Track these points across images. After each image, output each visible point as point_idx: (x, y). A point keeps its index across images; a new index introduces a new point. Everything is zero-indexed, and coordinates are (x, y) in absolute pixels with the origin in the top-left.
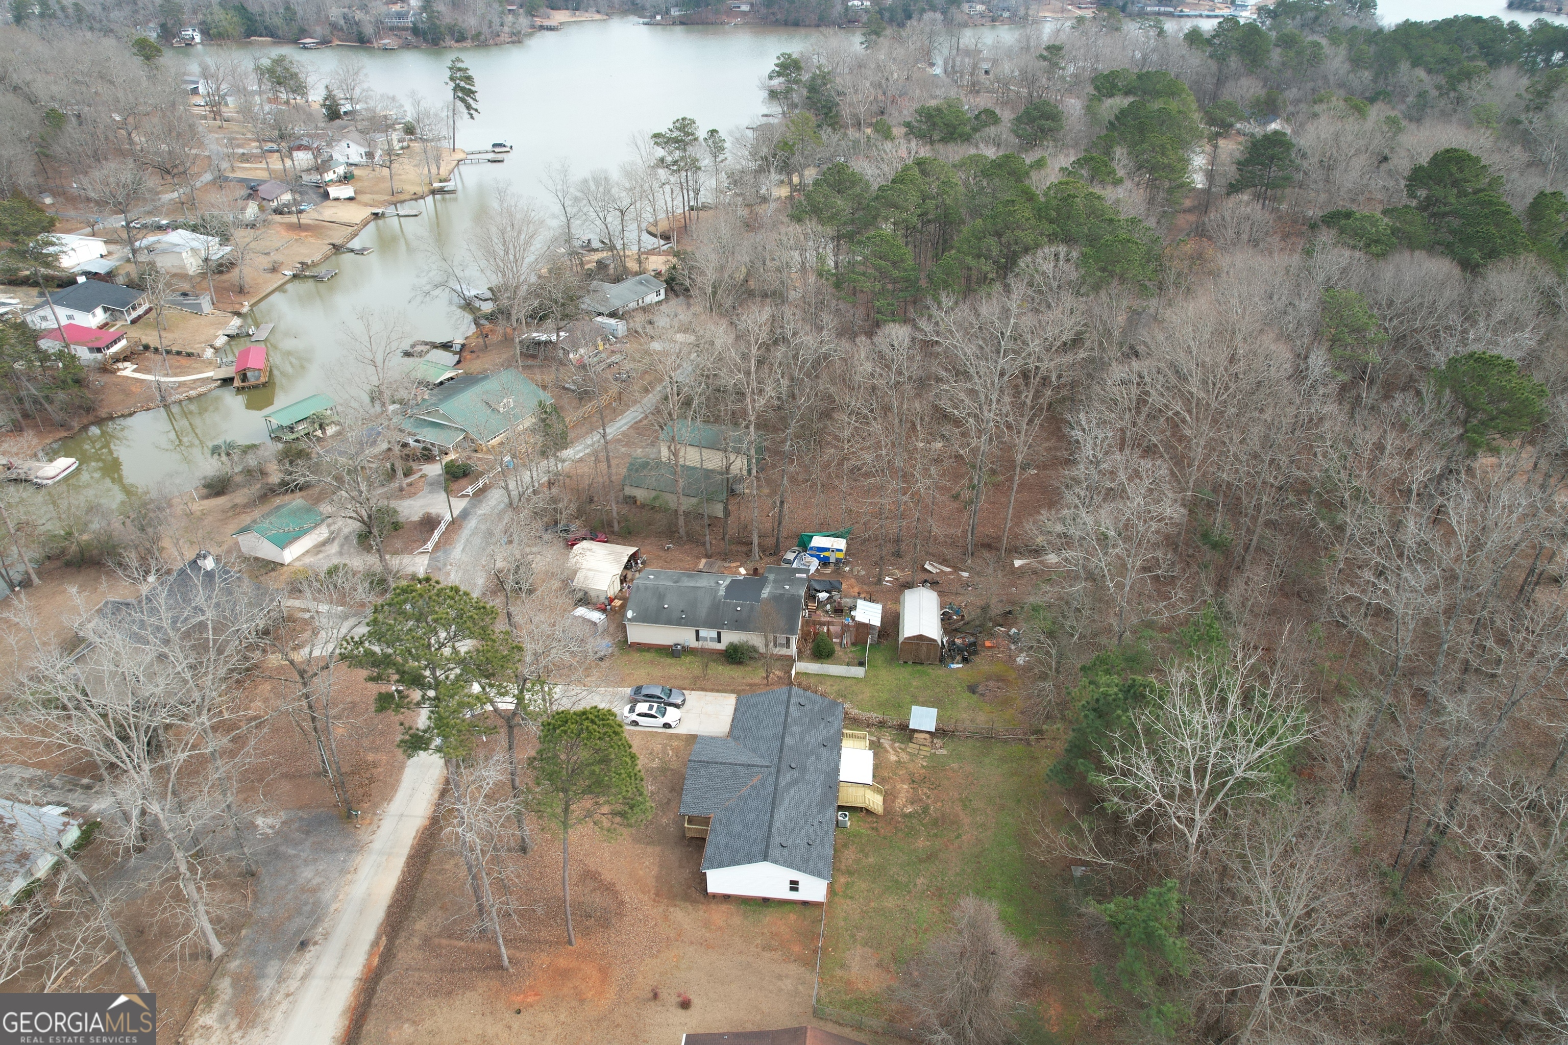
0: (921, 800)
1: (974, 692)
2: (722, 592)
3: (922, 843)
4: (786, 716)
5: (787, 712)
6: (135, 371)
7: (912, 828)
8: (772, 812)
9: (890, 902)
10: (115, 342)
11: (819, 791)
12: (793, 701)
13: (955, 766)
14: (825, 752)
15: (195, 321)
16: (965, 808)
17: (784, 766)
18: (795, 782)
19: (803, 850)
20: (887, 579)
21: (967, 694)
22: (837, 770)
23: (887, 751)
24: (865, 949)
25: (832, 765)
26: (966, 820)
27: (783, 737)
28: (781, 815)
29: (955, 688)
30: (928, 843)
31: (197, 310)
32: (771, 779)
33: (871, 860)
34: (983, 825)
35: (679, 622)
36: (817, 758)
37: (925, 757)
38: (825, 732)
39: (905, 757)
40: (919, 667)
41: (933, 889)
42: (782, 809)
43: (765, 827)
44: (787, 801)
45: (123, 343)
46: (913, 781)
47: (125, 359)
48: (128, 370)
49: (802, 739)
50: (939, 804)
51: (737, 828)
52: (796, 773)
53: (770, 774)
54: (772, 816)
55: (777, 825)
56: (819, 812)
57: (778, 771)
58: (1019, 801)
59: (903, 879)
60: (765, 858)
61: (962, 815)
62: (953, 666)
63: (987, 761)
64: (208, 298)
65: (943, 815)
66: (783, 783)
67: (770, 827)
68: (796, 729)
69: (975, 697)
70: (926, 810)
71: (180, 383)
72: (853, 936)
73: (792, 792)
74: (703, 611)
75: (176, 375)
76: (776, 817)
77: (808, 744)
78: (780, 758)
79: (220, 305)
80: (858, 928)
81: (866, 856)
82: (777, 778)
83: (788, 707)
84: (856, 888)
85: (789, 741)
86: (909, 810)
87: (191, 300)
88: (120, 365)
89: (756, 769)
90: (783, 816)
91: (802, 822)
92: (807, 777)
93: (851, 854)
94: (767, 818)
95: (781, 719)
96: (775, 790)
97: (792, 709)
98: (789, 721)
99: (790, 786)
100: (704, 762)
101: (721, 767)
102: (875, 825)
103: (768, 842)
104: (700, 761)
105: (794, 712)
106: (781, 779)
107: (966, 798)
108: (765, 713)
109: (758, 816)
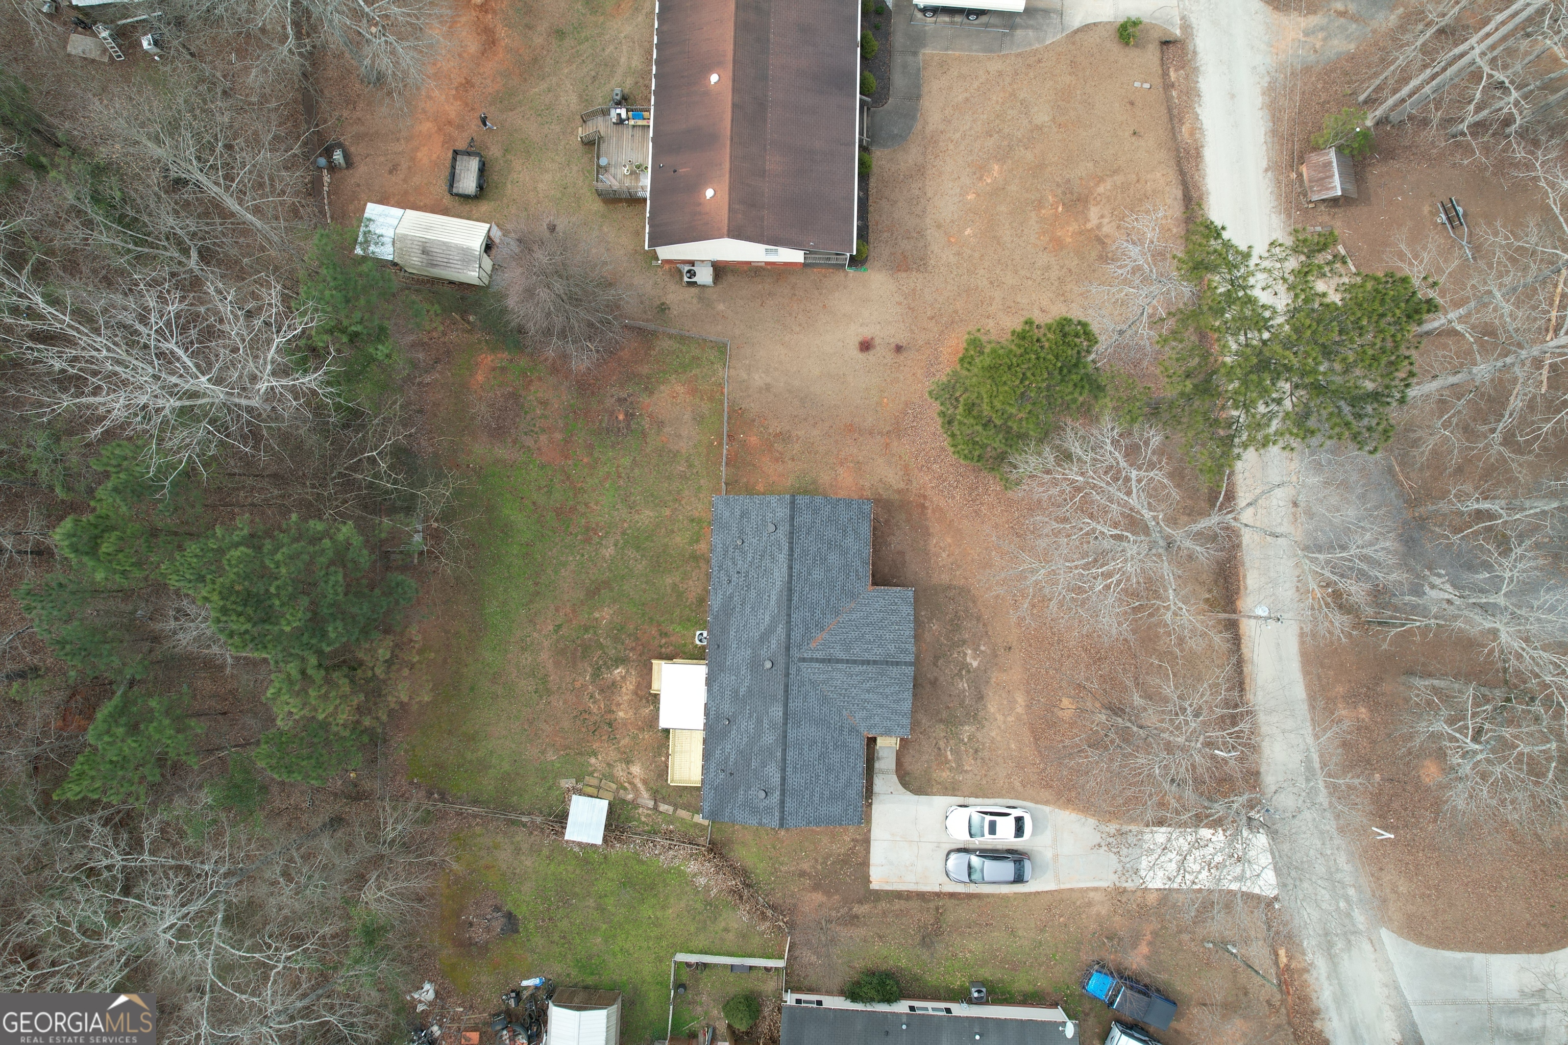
0: (602, 691)
1: (510, 916)
3: (605, 615)
4: (784, 760)
5: (784, 770)
7: (616, 639)
8: (790, 576)
9: (646, 516)
11: (733, 635)
12: (776, 796)
13: (551, 756)
16: (545, 679)
17: (781, 661)
19: (748, 530)
21: (521, 912)
22: (709, 682)
23: (645, 782)
24: (676, 447)
25: (716, 688)
26: (544, 656)
27: (786, 714)
29: (537, 928)
30: (597, 615)
34: (524, 649)
37: (591, 774)
39: (619, 771)
43: (797, 552)
44: (774, 598)
46: (610, 724)
49: (759, 721)
50: (578, 685)
51: (833, 558)
53: (799, 647)
54: (790, 568)
55: (782, 557)
56: (731, 597)
57: (788, 649)
58: (472, 689)
59: (631, 553)
61: (550, 665)
63: (506, 767)
65: (574, 665)
66: (781, 630)
67: (791, 549)
68: (769, 738)
69: (509, 906)
70: (597, 674)
72: (690, 466)
76: (785, 569)
77: (751, 716)
78: (787, 675)
80: (683, 477)
81: (675, 586)
82: (788, 636)
83: (783, 779)
85: (777, 712)
86: (619, 671)
89: (819, 655)
90: (776, 574)
91: (752, 573)
92: (749, 652)
93: (693, 588)
94: (797, 567)
95: (790, 754)
96: (789, 615)
97: (776, 779)
98: (779, 754)
99: (770, 630)
100: (892, 663)
101: (867, 656)
102: (663, 641)
103: (792, 525)
104: (897, 664)
105: (773, 773)
106: (783, 636)
107: (541, 697)
108: (818, 776)
109: (810, 574)
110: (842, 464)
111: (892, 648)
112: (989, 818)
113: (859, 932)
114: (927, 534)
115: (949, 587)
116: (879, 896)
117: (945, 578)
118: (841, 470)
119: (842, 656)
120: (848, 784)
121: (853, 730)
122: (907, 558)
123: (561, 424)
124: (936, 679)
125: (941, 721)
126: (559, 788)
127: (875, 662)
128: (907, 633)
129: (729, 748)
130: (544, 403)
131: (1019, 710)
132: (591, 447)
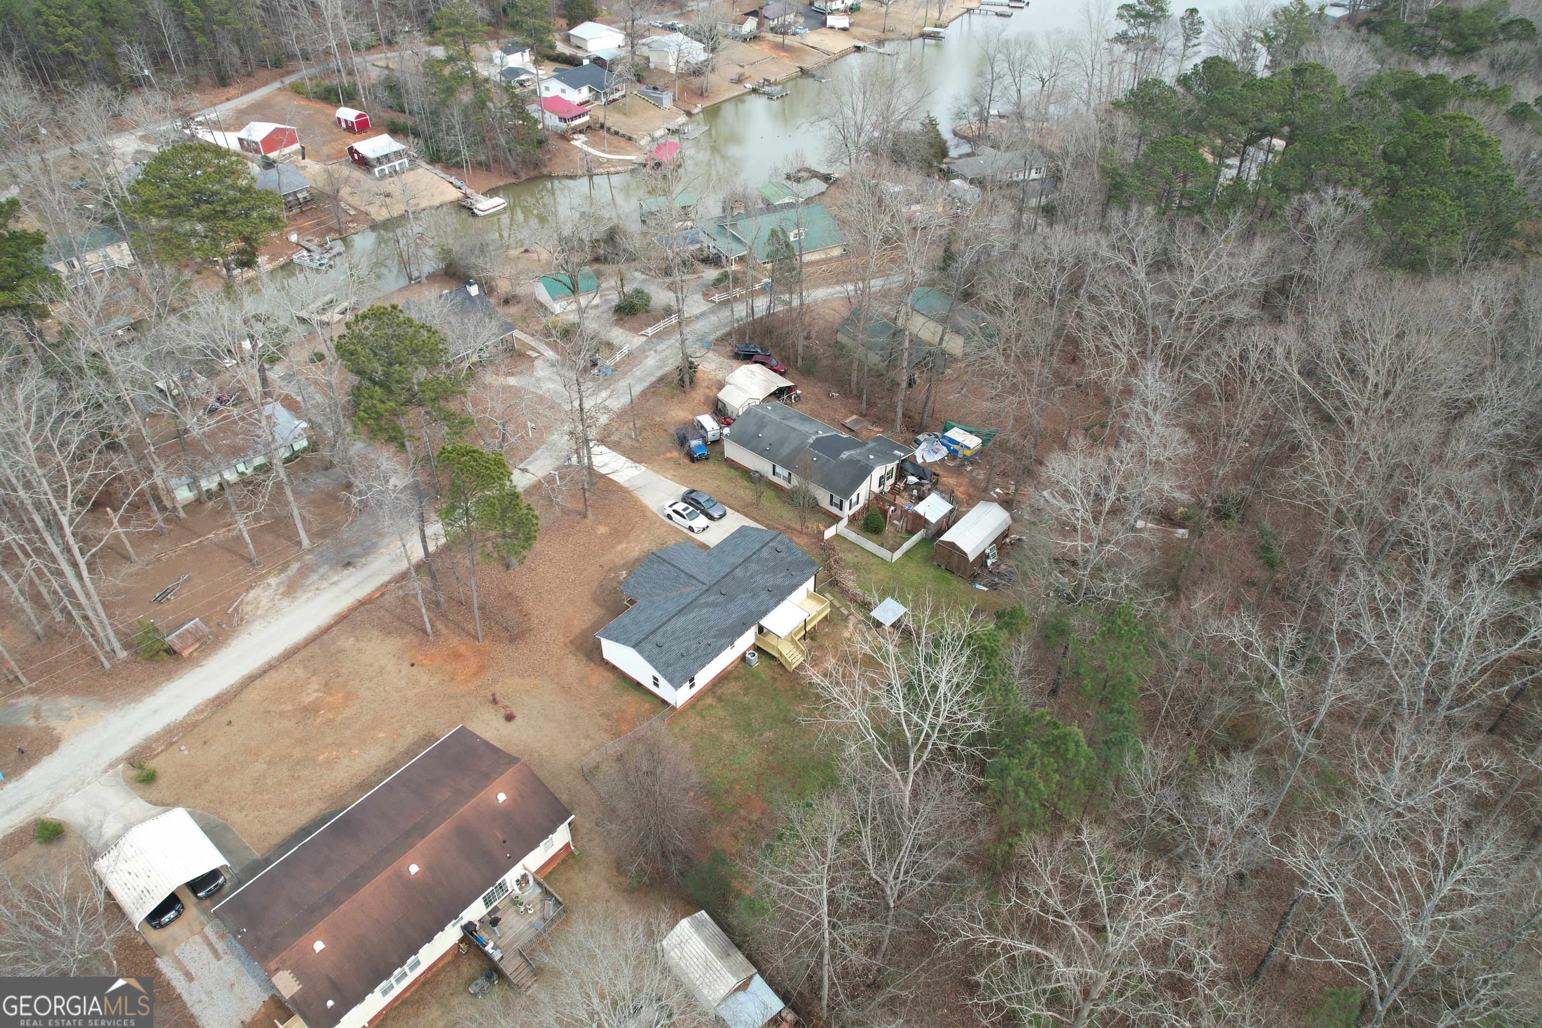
2: (811, 441)
4: (754, 553)
5: (758, 550)
6: (585, 143)
8: (673, 616)
10: (579, 116)
11: (730, 621)
12: (772, 544)
14: (764, 595)
15: (653, 112)
17: (715, 588)
18: (714, 605)
19: (674, 656)
20: (998, 490)
22: (766, 612)
23: (846, 627)
25: (762, 608)
27: (736, 568)
28: (679, 622)
31: (658, 103)
32: (698, 593)
33: (747, 699)
35: (762, 453)
36: (752, 597)
38: (780, 580)
40: (948, 575)
41: (771, 745)
42: (683, 619)
43: (657, 625)
44: (691, 616)
45: (586, 118)
47: (581, 132)
48: (579, 141)
49: (752, 577)
51: (642, 618)
52: (721, 599)
53: (700, 589)
54: (669, 620)
55: (669, 627)
56: (715, 637)
57: (706, 591)
59: (756, 725)
60: (636, 646)
62: (978, 586)
64: (671, 95)
66: (702, 600)
67: (660, 627)
68: (754, 566)
71: (608, 160)
73: (705, 610)
74: (786, 450)
75: (610, 153)
76: (673, 621)
77: (755, 582)
78: (718, 581)
79: (680, 103)
81: (745, 694)
83: (762, 547)
84: (713, 712)
85: (739, 572)
87: (657, 94)
88: (576, 136)
89: (694, 582)
90: (679, 624)
91: (692, 636)
92: (729, 606)
93: (736, 686)
94: (665, 619)
95: (748, 554)
98: (754, 557)
99: (707, 605)
100: (662, 559)
101: (671, 568)
102: (777, 676)
103: (647, 636)
104: (660, 557)
105: (765, 553)
108: (745, 544)
109: (662, 614)
114: (584, 631)
117: (597, 610)
119: (683, 575)
123: (734, 817)
127: (670, 564)
130: (735, 837)
132: (727, 792)
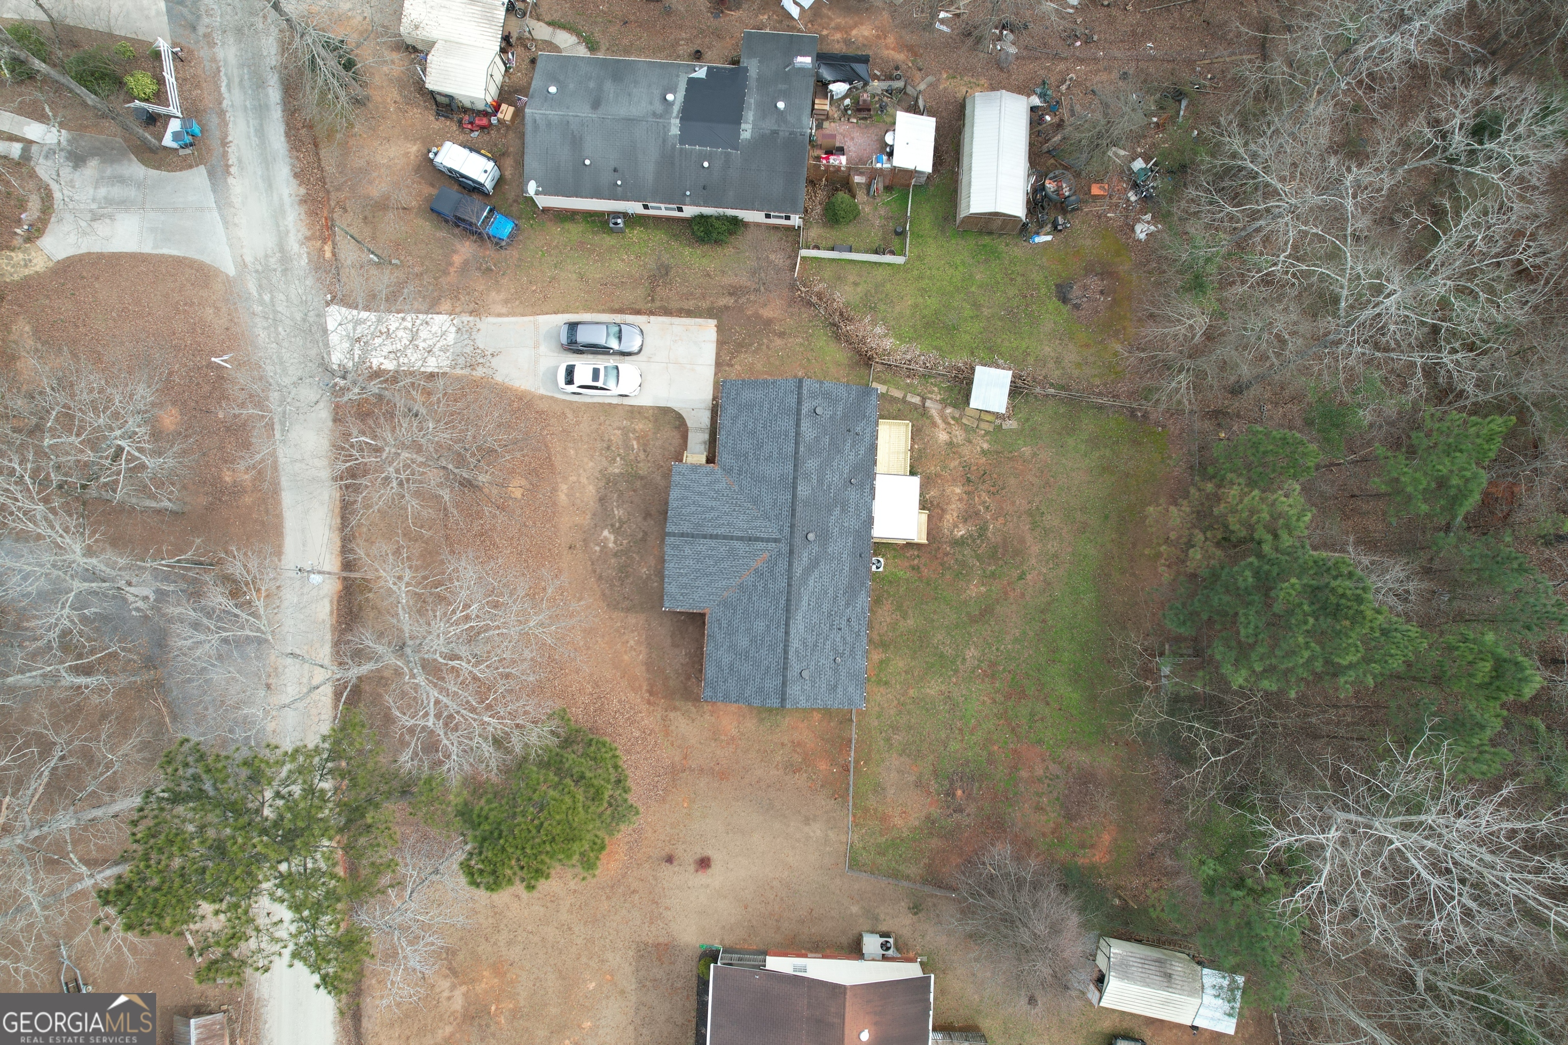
0: (977, 513)
1: (1064, 300)
2: (674, 131)
3: (974, 589)
4: (797, 443)
5: (798, 434)
7: (963, 564)
8: (787, 625)
9: (933, 688)
11: (846, 568)
12: (805, 408)
13: (1027, 451)
14: (852, 495)
16: (1034, 526)
17: (798, 540)
18: (814, 564)
19: (829, 673)
20: (942, 15)
21: (1053, 303)
22: (870, 521)
23: (934, 424)
24: (902, 759)
25: (864, 515)
26: (1035, 549)
27: (795, 488)
28: (798, 627)
29: (1038, 289)
30: (983, 589)
32: (783, 565)
33: (910, 622)
34: (1055, 556)
36: (841, 511)
37: (987, 433)
39: (959, 435)
40: (987, 239)
41: (984, 666)
42: (799, 617)
43: (780, 650)
44: (804, 603)
46: (969, 481)
49: (820, 481)
50: (1001, 520)
51: (743, 642)
52: (815, 548)
53: (779, 554)
54: (787, 633)
55: (795, 644)
56: (848, 605)
57: (791, 552)
58: (1106, 517)
59: (948, 651)
61: (1029, 539)
62: (1038, 239)
63: (1071, 441)
65: (1005, 540)
66: (798, 571)
68: (811, 464)
69: (1065, 309)
70: (982, 530)
72: (888, 740)
73: (811, 583)
74: (649, 171)
76: (793, 631)
77: (829, 486)
78: (792, 526)
80: (895, 729)
81: (905, 616)
82: (790, 564)
83: (798, 425)
84: (891, 669)
85: (803, 490)
86: (960, 532)
89: (760, 545)
90: (801, 627)
91: (826, 628)
92: (830, 550)
93: (885, 614)
94: (781, 634)
95: (790, 449)
96: (789, 585)
97: (805, 425)
98: (802, 449)
99: (808, 571)
100: (687, 535)
101: (713, 543)
102: (916, 562)
103: (785, 676)
104: (682, 535)
105: (808, 431)
106: (795, 565)
107: (1038, 508)
108: (764, 427)
109: (768, 626)
110: (733, 739)
111: (688, 551)
112: (599, 384)
113: (729, 280)
114: (648, 665)
115: (628, 610)
116: (709, 313)
117: (632, 619)
118: (734, 732)
119: (736, 544)
120: (735, 419)
121: (728, 471)
122: (669, 641)
123: (1021, 787)
124: (645, 519)
125: (642, 478)
126: (1019, 420)
127: (705, 537)
128: (672, 565)
129: (851, 456)
130: (1039, 808)
131: (564, 487)
132: (991, 761)
